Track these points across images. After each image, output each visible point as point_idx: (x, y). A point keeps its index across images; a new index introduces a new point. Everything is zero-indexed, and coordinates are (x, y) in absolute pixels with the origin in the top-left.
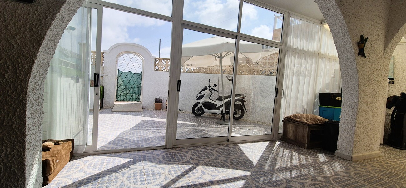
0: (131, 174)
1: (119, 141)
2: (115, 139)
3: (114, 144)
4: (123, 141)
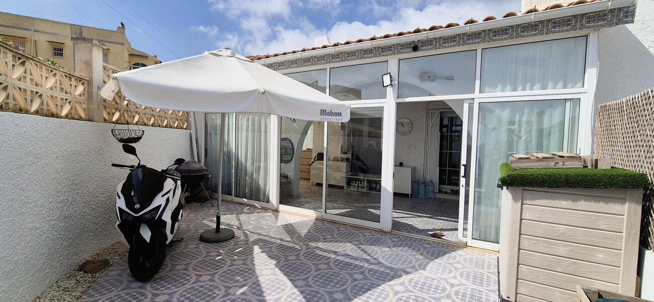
1: (432, 255)
2: (436, 258)
3: (440, 251)
4: (428, 253)
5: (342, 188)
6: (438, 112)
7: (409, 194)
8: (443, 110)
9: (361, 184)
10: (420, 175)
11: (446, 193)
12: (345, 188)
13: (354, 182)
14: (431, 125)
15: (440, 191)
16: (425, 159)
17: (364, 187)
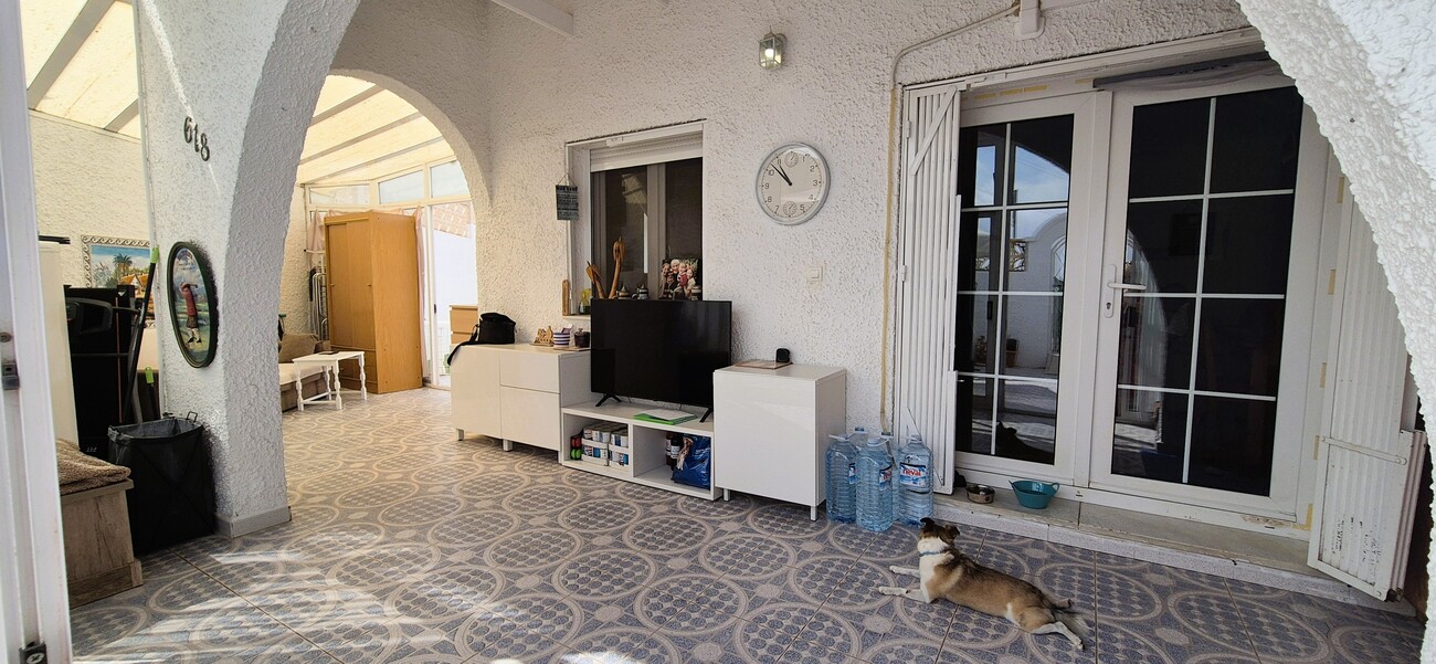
0: (995, 637)
5: (552, 455)
6: (948, 96)
7: (807, 509)
8: (977, 82)
9: (618, 443)
10: (865, 412)
11: (990, 496)
12: (561, 458)
13: (595, 434)
14: (913, 162)
15: (963, 485)
16: (891, 334)
17: (624, 461)
